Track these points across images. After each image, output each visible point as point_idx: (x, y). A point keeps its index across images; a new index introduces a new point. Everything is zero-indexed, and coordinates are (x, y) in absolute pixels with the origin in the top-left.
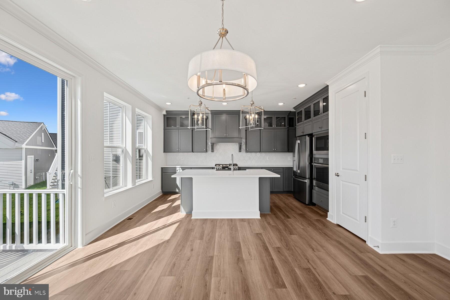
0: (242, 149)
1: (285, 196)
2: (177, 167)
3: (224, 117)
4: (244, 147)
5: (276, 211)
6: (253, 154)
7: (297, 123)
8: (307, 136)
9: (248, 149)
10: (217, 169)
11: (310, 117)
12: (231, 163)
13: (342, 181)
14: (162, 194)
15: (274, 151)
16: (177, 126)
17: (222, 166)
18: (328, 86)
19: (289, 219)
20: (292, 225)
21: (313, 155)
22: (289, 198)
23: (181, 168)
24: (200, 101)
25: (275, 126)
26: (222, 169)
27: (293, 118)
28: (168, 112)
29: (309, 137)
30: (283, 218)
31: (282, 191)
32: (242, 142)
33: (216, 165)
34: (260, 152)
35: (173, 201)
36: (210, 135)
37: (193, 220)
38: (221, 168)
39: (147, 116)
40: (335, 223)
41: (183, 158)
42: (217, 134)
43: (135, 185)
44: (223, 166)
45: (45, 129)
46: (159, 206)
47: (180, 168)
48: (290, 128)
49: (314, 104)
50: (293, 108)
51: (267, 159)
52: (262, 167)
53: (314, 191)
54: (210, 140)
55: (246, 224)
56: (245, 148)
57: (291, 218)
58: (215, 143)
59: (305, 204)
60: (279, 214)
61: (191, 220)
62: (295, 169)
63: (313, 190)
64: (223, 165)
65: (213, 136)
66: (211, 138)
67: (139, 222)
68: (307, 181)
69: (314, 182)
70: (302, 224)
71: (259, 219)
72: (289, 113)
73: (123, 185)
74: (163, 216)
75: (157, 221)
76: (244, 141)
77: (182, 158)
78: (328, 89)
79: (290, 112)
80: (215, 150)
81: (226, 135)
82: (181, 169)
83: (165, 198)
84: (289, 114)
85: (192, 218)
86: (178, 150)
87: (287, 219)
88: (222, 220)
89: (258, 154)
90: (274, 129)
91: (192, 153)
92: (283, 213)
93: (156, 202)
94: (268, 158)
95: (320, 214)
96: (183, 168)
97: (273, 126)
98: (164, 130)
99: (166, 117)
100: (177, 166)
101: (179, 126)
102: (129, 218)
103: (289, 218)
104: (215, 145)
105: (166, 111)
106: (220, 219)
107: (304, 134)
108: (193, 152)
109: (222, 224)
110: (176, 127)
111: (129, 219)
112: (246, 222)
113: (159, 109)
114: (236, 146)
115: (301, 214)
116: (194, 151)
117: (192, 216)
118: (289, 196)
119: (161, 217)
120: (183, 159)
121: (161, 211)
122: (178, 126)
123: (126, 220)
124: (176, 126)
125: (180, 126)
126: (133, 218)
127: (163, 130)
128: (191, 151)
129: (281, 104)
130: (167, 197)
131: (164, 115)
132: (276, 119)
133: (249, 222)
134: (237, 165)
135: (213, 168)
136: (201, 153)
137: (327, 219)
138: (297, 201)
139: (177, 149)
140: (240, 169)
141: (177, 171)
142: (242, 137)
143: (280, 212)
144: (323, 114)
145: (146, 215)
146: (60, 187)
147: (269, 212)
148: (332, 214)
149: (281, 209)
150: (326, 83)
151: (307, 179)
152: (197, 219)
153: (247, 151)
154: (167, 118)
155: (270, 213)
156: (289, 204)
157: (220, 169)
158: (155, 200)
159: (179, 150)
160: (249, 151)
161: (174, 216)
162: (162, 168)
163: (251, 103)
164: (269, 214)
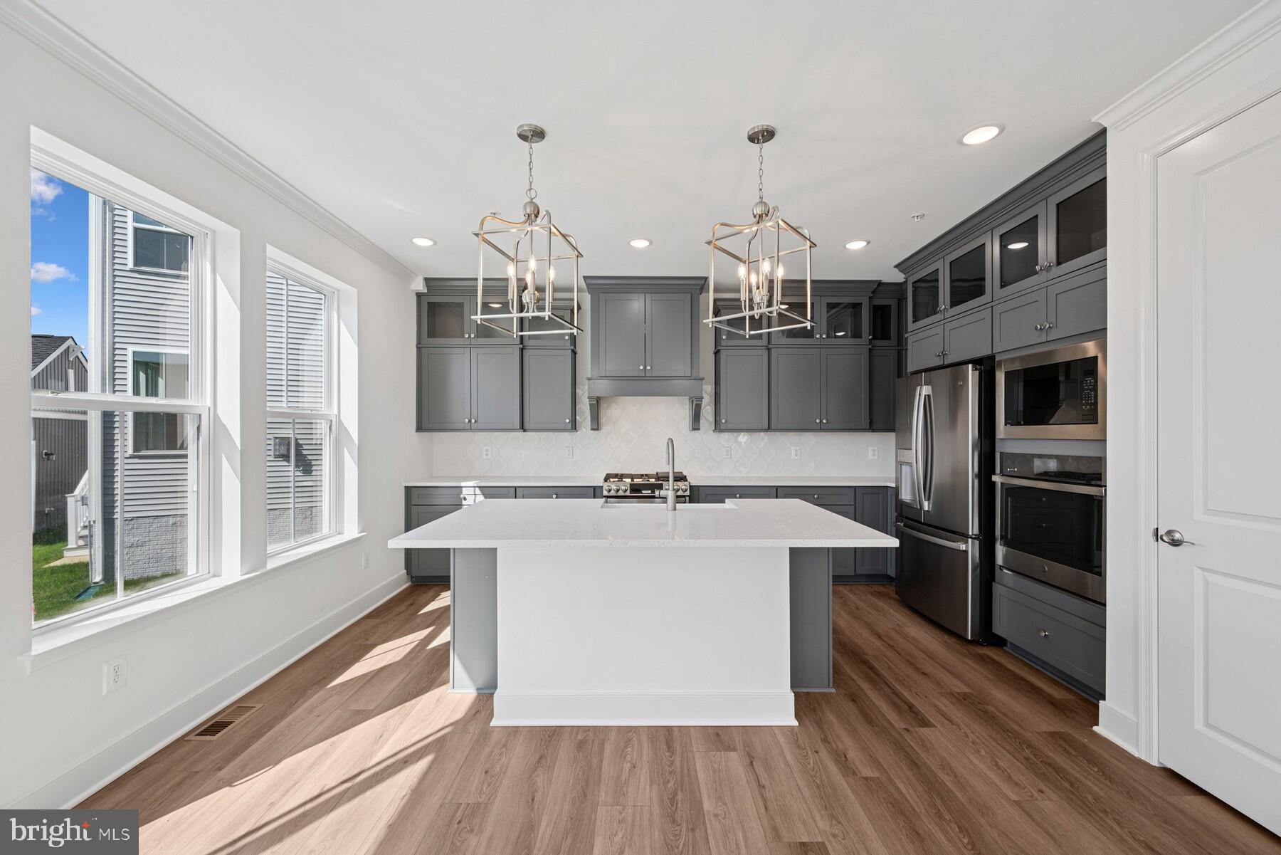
0: (702, 421)
1: (864, 597)
2: (463, 484)
3: (636, 305)
4: (708, 412)
5: (854, 676)
6: (743, 438)
7: (914, 322)
8: (970, 366)
9: (723, 421)
10: (613, 493)
11: (980, 291)
12: (664, 468)
13: (1203, 569)
14: (407, 585)
15: (821, 429)
16: (467, 336)
17: (629, 480)
18: (1103, 132)
19: (925, 731)
20: (956, 776)
21: (997, 441)
22: (880, 603)
23: (480, 487)
24: (531, 202)
25: (824, 336)
26: (628, 493)
27: (890, 306)
28: (432, 283)
29: (976, 369)
30: (897, 726)
31: (853, 574)
32: (704, 395)
33: (606, 480)
34: (769, 429)
35: (438, 618)
36: (586, 367)
37: (495, 737)
38: (626, 491)
39: (338, 291)
40: (1155, 763)
41: (489, 453)
42: (612, 367)
43: (265, 566)
44: (633, 480)
45: (77, 357)
46: (373, 646)
47: (477, 489)
48: (878, 342)
49: (1001, 236)
50: (896, 267)
51: (793, 456)
52: (777, 488)
53: (998, 590)
54: (587, 387)
55: (735, 761)
56: (712, 419)
57: (935, 726)
58: (604, 398)
59: (962, 638)
60: (872, 694)
61: (486, 732)
62: (906, 496)
63: (993, 583)
64: (632, 477)
65: (596, 374)
66: (589, 379)
67: (246, 748)
68: (971, 548)
69: (1000, 551)
70: (997, 764)
71: (792, 728)
72: (875, 287)
73: (197, 572)
74: (371, 707)
75: (333, 743)
76: (708, 389)
77: (487, 451)
78: (1105, 145)
79: (880, 283)
80: (603, 420)
81: (645, 367)
82: (478, 491)
83: (412, 604)
84: (872, 293)
85: (494, 723)
86: (470, 421)
87: (917, 729)
88: (628, 733)
89: (763, 439)
90: (820, 346)
91: (520, 434)
92: (887, 689)
93: (373, 622)
94: (796, 451)
95: (1049, 695)
96: (486, 491)
97: (818, 336)
98: (419, 348)
99: (425, 301)
100: (465, 481)
101: (473, 336)
102: (216, 720)
103: (925, 723)
104: (603, 406)
105: (427, 280)
106: (620, 728)
107: (949, 361)
108: (525, 431)
109: (627, 766)
110: (462, 339)
111: (214, 727)
112: (734, 750)
113: (396, 267)
114: (679, 410)
115: (965, 696)
116: (527, 426)
117: (491, 715)
118: (881, 595)
119: (358, 712)
120: (489, 457)
121: (373, 677)
122: (470, 336)
123: (192, 737)
124: (463, 337)
125: (477, 336)
126: (231, 723)
127: (416, 349)
128: (517, 424)
129: (856, 246)
130: (423, 598)
131: (419, 295)
132: (828, 312)
133: (749, 755)
134: (683, 478)
135: (595, 492)
136: (556, 434)
137: (1095, 728)
138: (919, 620)
139: (467, 420)
140: (696, 495)
141: (465, 499)
142: (701, 376)
143: (871, 681)
144: (1054, 269)
145: (301, 700)
146: (97, 546)
147: (829, 687)
148: (1131, 716)
149: (872, 668)
150: (1093, 120)
151: (970, 540)
152: (516, 730)
153: (718, 427)
154: (432, 306)
155: (833, 690)
156: (893, 634)
157: (621, 493)
158: (369, 616)
159: (473, 421)
160: (729, 426)
161: (418, 707)
162: (409, 490)
163: (758, 211)
164: (830, 694)
